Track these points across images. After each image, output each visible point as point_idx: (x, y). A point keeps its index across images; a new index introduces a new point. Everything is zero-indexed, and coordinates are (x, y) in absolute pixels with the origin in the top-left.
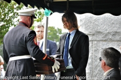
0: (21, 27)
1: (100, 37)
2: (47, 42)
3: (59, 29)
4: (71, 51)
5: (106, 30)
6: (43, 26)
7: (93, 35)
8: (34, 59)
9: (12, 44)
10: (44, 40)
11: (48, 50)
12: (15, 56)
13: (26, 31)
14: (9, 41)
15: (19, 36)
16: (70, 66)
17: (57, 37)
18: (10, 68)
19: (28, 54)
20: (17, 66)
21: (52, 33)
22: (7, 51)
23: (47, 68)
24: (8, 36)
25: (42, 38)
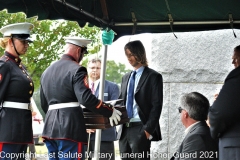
0: (65, 61)
1: (181, 77)
2: (105, 83)
3: (121, 65)
4: (137, 96)
5: (189, 67)
6: (100, 61)
7: (171, 73)
8: (83, 107)
9: (54, 85)
10: (101, 80)
11: (106, 95)
12: (56, 103)
13: (73, 68)
14: (49, 81)
15: (63, 74)
16: (137, 118)
17: (118, 76)
18: (51, 120)
19: (74, 99)
20: (60, 117)
21: (111, 70)
22: (46, 95)
23: (103, 119)
24: (47, 74)
25: (98, 77)
